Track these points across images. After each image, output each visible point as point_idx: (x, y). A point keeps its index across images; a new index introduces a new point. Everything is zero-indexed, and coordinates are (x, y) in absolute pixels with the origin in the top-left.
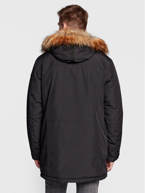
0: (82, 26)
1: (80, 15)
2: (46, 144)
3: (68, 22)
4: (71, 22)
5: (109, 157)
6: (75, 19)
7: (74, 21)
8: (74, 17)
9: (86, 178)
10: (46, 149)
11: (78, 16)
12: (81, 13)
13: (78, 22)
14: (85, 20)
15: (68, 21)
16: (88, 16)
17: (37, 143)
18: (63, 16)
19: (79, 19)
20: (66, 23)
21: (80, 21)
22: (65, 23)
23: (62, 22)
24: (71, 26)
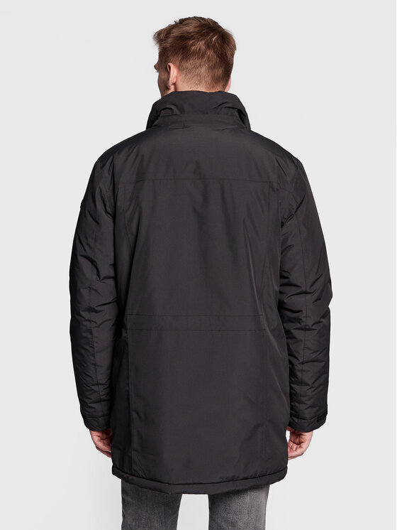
0: (220, 72)
1: (213, 43)
2: (128, 391)
3: (181, 61)
4: (191, 61)
5: (295, 419)
6: (199, 54)
7: (198, 58)
8: (200, 49)
9: (232, 480)
10: (129, 404)
11: (208, 46)
12: (217, 40)
13: (209, 61)
14: (227, 57)
15: (183, 59)
16: (234, 48)
17: (101, 384)
18: (168, 45)
19: (210, 53)
20: (178, 63)
21: (215, 58)
22: (173, 64)
23: (167, 61)
24: (190, 73)
